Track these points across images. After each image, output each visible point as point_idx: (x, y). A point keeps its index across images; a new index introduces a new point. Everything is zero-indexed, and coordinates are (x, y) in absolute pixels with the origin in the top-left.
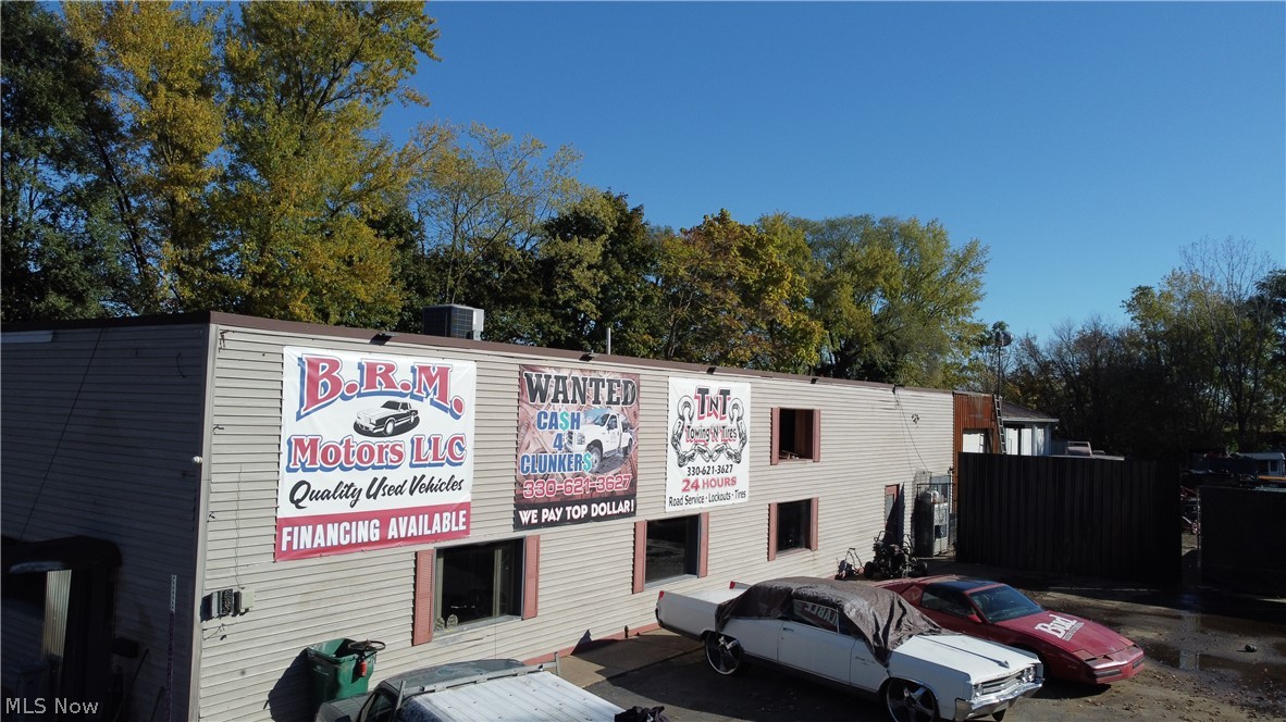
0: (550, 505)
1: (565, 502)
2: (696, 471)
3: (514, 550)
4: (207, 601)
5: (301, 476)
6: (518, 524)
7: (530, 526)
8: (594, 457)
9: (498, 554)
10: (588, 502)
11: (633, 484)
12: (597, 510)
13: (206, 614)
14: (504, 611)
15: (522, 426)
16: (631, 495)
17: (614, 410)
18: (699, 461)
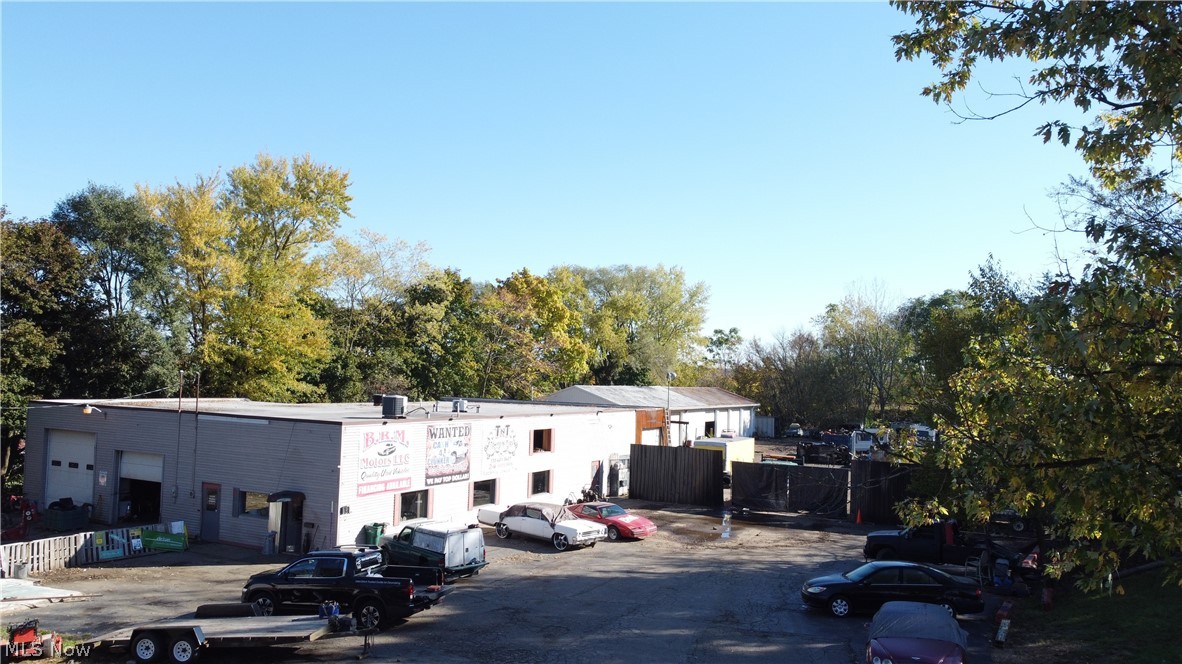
0: (438, 477)
1: (443, 475)
2: (494, 460)
3: (425, 493)
4: (341, 509)
5: (363, 470)
6: (426, 484)
7: (431, 485)
8: (454, 457)
9: (419, 496)
10: (451, 475)
11: (468, 468)
12: (455, 478)
13: (341, 513)
14: (421, 516)
15: (428, 448)
16: (467, 472)
17: (462, 438)
18: (496, 456)
